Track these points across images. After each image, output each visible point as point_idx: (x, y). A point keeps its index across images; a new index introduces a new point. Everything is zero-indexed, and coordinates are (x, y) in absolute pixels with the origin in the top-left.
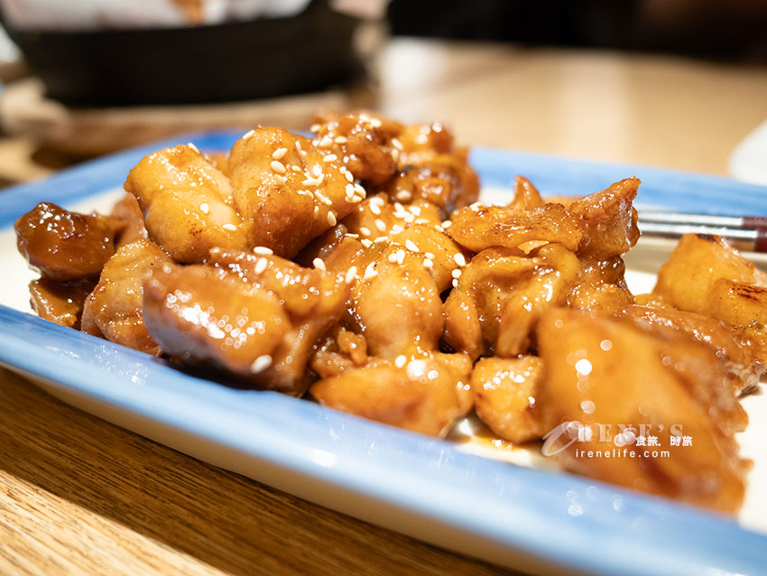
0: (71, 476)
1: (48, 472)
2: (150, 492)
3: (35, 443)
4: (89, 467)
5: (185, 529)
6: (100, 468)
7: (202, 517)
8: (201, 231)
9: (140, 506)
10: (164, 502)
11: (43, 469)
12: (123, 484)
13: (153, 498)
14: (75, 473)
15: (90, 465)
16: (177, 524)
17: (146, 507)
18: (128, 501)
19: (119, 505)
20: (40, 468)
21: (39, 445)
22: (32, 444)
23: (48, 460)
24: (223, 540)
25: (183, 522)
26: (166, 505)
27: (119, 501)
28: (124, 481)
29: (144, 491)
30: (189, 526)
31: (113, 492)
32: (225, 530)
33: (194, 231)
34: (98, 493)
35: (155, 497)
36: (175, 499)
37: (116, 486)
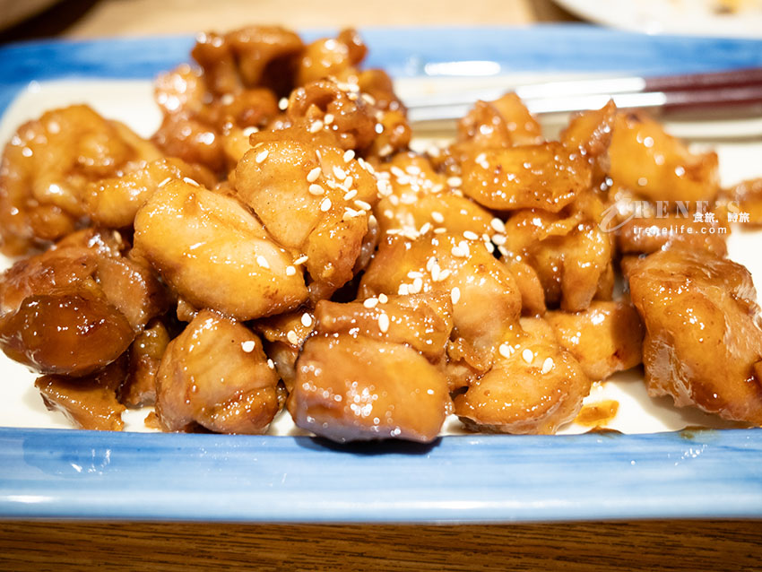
0: (202, 556)
1: (175, 563)
2: (295, 538)
3: (126, 536)
4: (212, 538)
5: (361, 560)
6: (222, 534)
7: (364, 541)
8: (277, 292)
9: (300, 556)
10: (317, 542)
11: (166, 562)
12: (263, 541)
13: (304, 543)
14: (202, 551)
15: (210, 536)
16: (351, 559)
17: (307, 555)
18: (283, 556)
19: (280, 564)
20: (161, 562)
21: (132, 537)
22: (124, 541)
23: (160, 551)
24: (402, 554)
25: (352, 554)
26: (321, 544)
27: (277, 561)
28: (259, 538)
29: (289, 540)
30: (361, 555)
31: (262, 555)
32: (395, 544)
33: (270, 294)
34: (247, 562)
35: (305, 541)
36: (325, 534)
37: (257, 546)
